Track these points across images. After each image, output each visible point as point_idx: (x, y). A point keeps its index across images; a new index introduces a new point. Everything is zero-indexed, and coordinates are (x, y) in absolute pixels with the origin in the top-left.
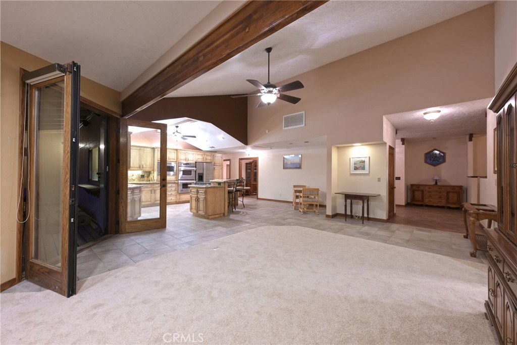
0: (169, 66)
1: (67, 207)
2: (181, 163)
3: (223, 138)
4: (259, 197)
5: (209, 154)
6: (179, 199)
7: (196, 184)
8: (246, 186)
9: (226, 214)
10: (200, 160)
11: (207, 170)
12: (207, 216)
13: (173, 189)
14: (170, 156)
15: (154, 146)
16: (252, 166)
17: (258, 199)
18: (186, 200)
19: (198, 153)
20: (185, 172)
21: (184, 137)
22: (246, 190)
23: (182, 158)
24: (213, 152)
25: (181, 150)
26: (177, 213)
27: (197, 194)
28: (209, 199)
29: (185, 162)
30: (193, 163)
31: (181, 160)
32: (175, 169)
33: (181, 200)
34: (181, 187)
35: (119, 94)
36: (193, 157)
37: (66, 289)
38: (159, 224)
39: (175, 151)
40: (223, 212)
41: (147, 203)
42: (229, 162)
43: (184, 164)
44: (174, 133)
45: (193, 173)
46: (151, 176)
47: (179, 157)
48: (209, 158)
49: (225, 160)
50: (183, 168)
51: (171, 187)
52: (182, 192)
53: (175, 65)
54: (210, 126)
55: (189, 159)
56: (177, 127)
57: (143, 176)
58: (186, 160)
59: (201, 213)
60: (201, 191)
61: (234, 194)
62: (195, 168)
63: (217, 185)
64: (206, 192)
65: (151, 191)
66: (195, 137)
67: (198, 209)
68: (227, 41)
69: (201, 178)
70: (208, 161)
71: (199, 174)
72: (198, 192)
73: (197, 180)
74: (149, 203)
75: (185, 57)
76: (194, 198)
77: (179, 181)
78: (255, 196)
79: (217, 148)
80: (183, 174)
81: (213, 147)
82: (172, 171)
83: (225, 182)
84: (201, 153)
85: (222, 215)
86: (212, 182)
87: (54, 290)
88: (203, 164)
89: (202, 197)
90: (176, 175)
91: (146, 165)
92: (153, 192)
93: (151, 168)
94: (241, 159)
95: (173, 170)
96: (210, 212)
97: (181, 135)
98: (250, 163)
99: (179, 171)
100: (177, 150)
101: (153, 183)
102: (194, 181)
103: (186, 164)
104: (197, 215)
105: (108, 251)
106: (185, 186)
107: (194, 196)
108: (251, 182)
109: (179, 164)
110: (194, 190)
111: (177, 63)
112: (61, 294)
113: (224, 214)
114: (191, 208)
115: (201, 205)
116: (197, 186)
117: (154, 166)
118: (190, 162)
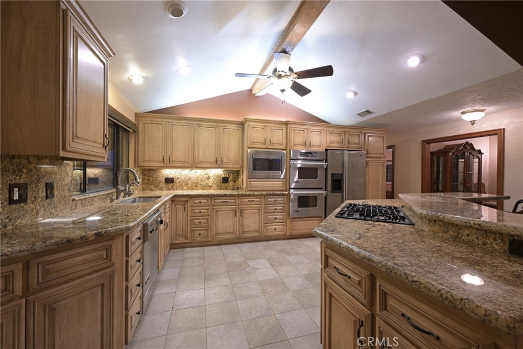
2: (296, 152)
5: (356, 132)
6: (292, 230)
10: (335, 146)
11: (351, 167)
13: (279, 207)
20: (305, 172)
23: (297, 142)
24: (363, 127)
25: (294, 123)
29: (304, 150)
30: (320, 153)
31: (295, 145)
32: (284, 166)
33: (296, 232)
34: (293, 205)
36: (320, 139)
39: (284, 127)
41: (227, 236)
43: (302, 154)
45: (321, 174)
46: (239, 180)
47: (292, 139)
48: (356, 139)
50: (299, 164)
52: (298, 215)
55: (313, 143)
57: (225, 180)
58: (305, 146)
62: (324, 164)
65: (235, 211)
69: (337, 184)
70: (353, 146)
71: (333, 175)
73: (329, 188)
74: (231, 236)
77: (292, 190)
80: (300, 177)
81: (368, 112)
82: (276, 169)
84: (336, 130)
88: (343, 155)
90: (286, 177)
91: (228, 158)
92: (238, 214)
95: (278, 168)
99: (291, 168)
100: (286, 124)
101: (239, 196)
102: (323, 192)
103: (306, 154)
106: (303, 201)
109: (291, 155)
118: (313, 149)
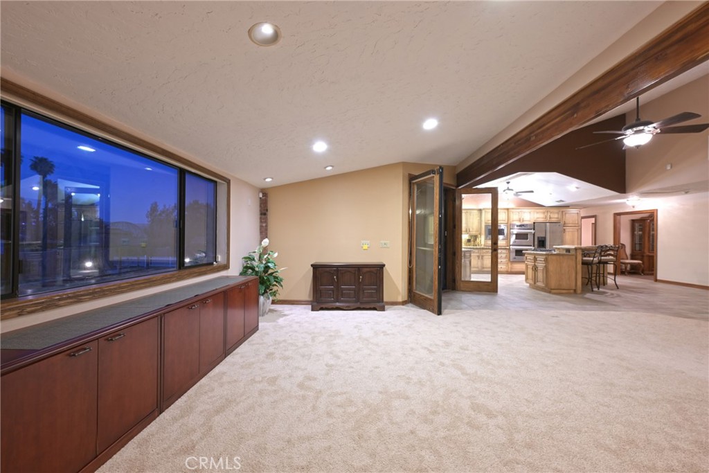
0: (502, 144)
1: (437, 258)
2: (513, 225)
3: (577, 188)
4: (659, 278)
5: (555, 210)
6: (511, 268)
7: (534, 250)
8: (632, 259)
9: (579, 291)
10: (541, 220)
11: (552, 232)
12: (548, 289)
13: (504, 256)
14: (502, 216)
15: (481, 207)
16: (645, 226)
17: (656, 280)
18: (521, 270)
19: (538, 211)
20: (518, 236)
21: (517, 194)
22: (632, 265)
23: (514, 219)
24: (562, 207)
25: (513, 209)
26: (510, 283)
27: (535, 262)
28: (551, 268)
29: (519, 223)
30: (530, 225)
31: (513, 221)
32: (505, 232)
33: (513, 270)
34: (513, 255)
35: (455, 167)
36: (529, 216)
37: (436, 310)
38: (491, 288)
39: (506, 211)
40: (574, 288)
42: (594, 219)
43: (517, 226)
44: (504, 191)
45: (530, 237)
46: (478, 240)
47: (511, 218)
48: (555, 216)
49: (583, 218)
50: (515, 231)
51: (501, 253)
52: (514, 260)
53: (509, 143)
54: (554, 176)
55: (525, 219)
56: (508, 183)
57: (469, 241)
58: (520, 221)
59: (540, 284)
60: (541, 259)
61: (595, 267)
62: (532, 231)
63: (564, 252)
64: (546, 260)
65: (478, 257)
66: (532, 192)
67: (535, 280)
68: (557, 123)
69: (542, 243)
70: (554, 220)
71: (538, 238)
72: (535, 259)
73: (536, 247)
74: (477, 269)
75: (518, 136)
76: (530, 267)
77: (511, 247)
78: (652, 277)
79: (568, 201)
80: (516, 238)
81: (561, 201)
82: (501, 235)
83: (576, 249)
84: (541, 211)
85: (572, 291)
86: (556, 248)
87: (429, 310)
88: (546, 225)
89: (541, 265)
90: (508, 239)
91: (473, 229)
92: (480, 258)
93: (478, 231)
94: (617, 215)
95: (503, 234)
96: (553, 284)
97: (514, 192)
98: (642, 220)
99: (510, 234)
100: (508, 209)
101: (480, 249)
102: (532, 248)
103: (520, 226)
104: (534, 286)
105: (451, 299)
106: (519, 253)
107: (531, 264)
108: (644, 252)
109: (510, 226)
110: (531, 257)
111: (510, 141)
112: (433, 312)
113: (575, 291)
114: (527, 279)
115: (540, 275)
116: (535, 252)
117: (481, 230)
118: (525, 223)
